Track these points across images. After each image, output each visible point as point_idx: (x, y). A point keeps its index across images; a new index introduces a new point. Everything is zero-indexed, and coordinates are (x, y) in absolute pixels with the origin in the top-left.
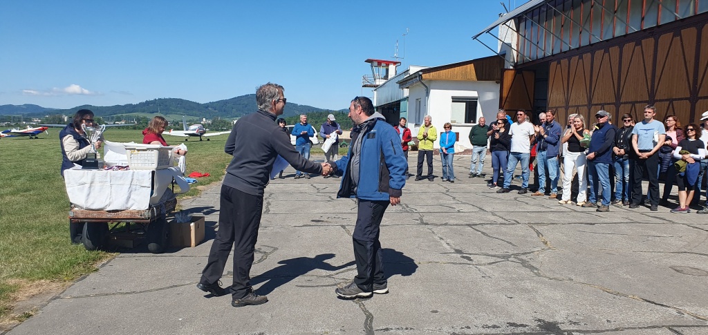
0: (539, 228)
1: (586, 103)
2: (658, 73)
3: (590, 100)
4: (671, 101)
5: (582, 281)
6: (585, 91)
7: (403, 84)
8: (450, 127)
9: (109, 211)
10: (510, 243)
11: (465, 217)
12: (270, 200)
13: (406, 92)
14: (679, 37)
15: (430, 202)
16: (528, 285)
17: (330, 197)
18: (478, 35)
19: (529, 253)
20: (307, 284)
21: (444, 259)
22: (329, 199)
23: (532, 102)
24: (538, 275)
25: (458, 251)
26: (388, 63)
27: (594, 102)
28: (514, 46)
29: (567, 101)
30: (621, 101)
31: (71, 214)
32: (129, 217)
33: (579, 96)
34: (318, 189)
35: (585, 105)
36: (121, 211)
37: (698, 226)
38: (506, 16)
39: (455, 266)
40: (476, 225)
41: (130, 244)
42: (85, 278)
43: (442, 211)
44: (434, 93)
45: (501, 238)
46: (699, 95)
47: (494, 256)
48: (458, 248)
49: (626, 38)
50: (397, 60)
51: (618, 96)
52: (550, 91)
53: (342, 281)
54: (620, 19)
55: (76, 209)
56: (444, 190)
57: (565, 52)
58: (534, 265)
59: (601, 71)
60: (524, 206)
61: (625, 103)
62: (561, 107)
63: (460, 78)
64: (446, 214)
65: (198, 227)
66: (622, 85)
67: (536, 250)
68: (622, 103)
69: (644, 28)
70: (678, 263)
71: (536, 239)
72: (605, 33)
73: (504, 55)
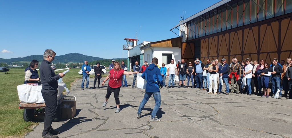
0: (212, 105)
2: (244, 44)
3: (218, 54)
4: (250, 54)
5: (239, 126)
6: (216, 50)
7: (142, 48)
8: (164, 65)
9: (38, 104)
10: (204, 112)
11: (181, 101)
12: (96, 97)
13: (143, 52)
14: (252, 30)
15: (164, 96)
16: (219, 128)
17: (121, 95)
18: (172, 29)
19: (213, 115)
20: (129, 132)
21: (180, 119)
23: (194, 55)
24: (221, 124)
25: (185, 116)
26: (133, 40)
27: (219, 55)
28: (186, 33)
29: (209, 55)
30: (231, 54)
31: (20, 106)
33: (213, 53)
35: (216, 56)
36: (43, 103)
37: (270, 102)
38: (183, 22)
39: (187, 122)
40: (187, 105)
42: (28, 134)
43: (170, 99)
44: (155, 52)
45: (199, 109)
46: (261, 52)
47: (200, 117)
48: (184, 114)
49: (231, 30)
50: (137, 39)
51: (229, 53)
52: (201, 51)
53: (143, 130)
54: (228, 22)
55: (22, 103)
56: (167, 91)
57: (207, 36)
58: (217, 120)
59: (222, 43)
60: (201, 96)
61: (232, 55)
62: (206, 57)
63: (165, 46)
64: (172, 101)
65: (74, 109)
66: (230, 48)
67: (215, 114)
68: (231, 55)
69: (238, 27)
70: (271, 117)
71: (213, 110)
72: (223, 28)
73: (182, 37)
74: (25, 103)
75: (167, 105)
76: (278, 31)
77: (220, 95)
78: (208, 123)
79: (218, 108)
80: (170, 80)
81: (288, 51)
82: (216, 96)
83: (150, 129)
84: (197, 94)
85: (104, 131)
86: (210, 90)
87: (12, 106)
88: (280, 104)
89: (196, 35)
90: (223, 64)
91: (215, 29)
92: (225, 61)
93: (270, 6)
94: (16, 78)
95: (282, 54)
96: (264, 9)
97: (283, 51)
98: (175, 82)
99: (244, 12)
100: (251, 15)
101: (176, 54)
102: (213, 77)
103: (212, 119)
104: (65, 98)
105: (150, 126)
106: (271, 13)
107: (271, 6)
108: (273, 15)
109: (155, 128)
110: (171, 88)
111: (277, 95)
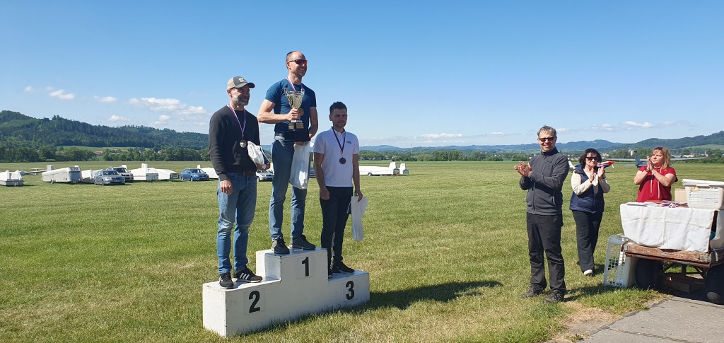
9: (664, 250)
32: (685, 258)
36: (676, 251)
55: (630, 243)
74: (636, 243)
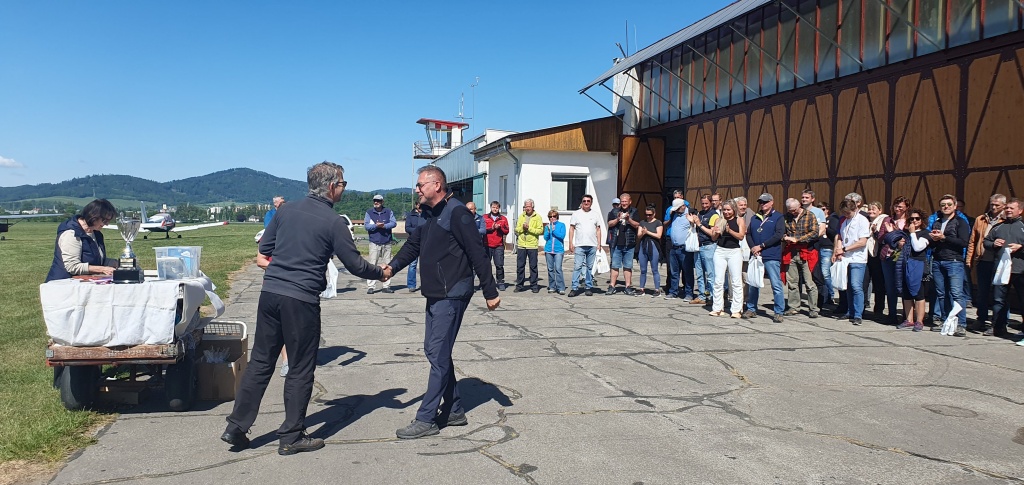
0: (724, 357)
1: (742, 182)
2: (840, 141)
3: (746, 178)
4: (859, 179)
5: (816, 430)
6: (739, 165)
7: (479, 155)
8: (557, 216)
9: (112, 348)
10: (693, 379)
11: (615, 343)
13: (483, 166)
14: (866, 94)
15: (555, 322)
16: (746, 438)
17: (407, 319)
18: (586, 89)
19: (727, 393)
20: (433, 450)
21: (613, 406)
22: (407, 322)
23: (662, 181)
24: (753, 423)
25: (628, 394)
26: (450, 126)
27: (752, 180)
28: (636, 103)
29: (714, 180)
30: (791, 179)
31: (49, 354)
32: (143, 356)
33: (731, 172)
34: (383, 307)
35: (741, 186)
36: (131, 347)
37: (928, 349)
38: (625, 63)
39: (635, 415)
41: (134, 398)
42: (79, 454)
43: (578, 335)
44: (527, 169)
45: (678, 372)
46: (896, 172)
47: (680, 399)
48: (625, 388)
49: (795, 93)
50: (462, 122)
51: (786, 173)
52: (688, 167)
53: (482, 443)
54: (785, 67)
55: (56, 345)
56: (568, 306)
57: (709, 112)
58: (741, 410)
59: (761, 138)
60: (686, 325)
61: (798, 181)
62: (706, 188)
63: (562, 147)
64: (587, 340)
65: (238, 368)
66: (791, 157)
67: (732, 388)
68: (792, 182)
69: (819, 81)
70: (930, 401)
71: (726, 373)
72: (765, 86)
73: (622, 116)
74: (66, 343)
75: (565, 355)
76: (956, 98)
77: (752, 323)
78: (709, 421)
79: (744, 365)
80: (578, 266)
81: (993, 169)
82: (737, 324)
83: (505, 439)
84: (671, 316)
85: (345, 446)
86: (718, 304)
87: (19, 356)
88: (960, 354)
89: (672, 109)
90: (762, 213)
91: (737, 91)
92: (772, 203)
93: (930, 10)
94: (33, 256)
95: (971, 180)
96: (910, 20)
97: (974, 170)
98: (597, 273)
99: (840, 31)
100: (863, 39)
101: (600, 175)
102: (727, 260)
103: (725, 407)
104: (208, 329)
105: (508, 430)
106: (933, 33)
107: (934, 11)
108: (940, 42)
109: (523, 436)
110: (582, 297)
111: (951, 323)
